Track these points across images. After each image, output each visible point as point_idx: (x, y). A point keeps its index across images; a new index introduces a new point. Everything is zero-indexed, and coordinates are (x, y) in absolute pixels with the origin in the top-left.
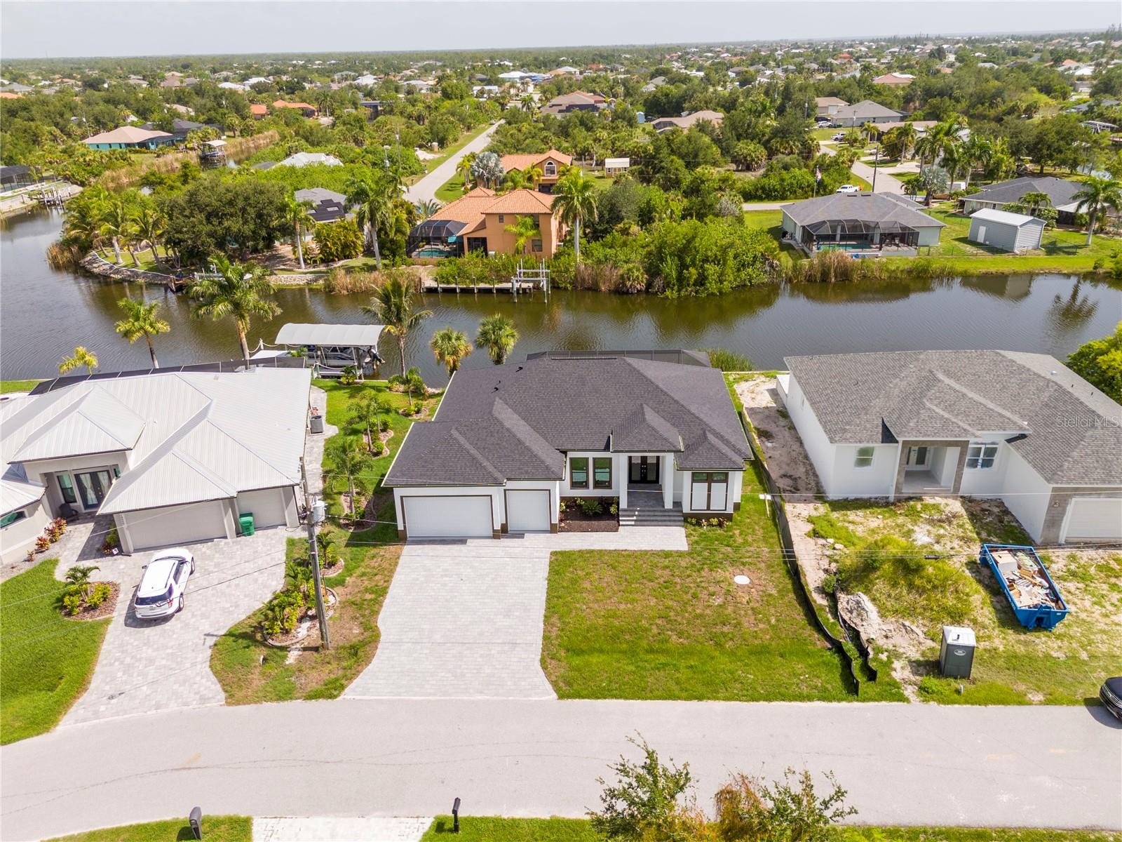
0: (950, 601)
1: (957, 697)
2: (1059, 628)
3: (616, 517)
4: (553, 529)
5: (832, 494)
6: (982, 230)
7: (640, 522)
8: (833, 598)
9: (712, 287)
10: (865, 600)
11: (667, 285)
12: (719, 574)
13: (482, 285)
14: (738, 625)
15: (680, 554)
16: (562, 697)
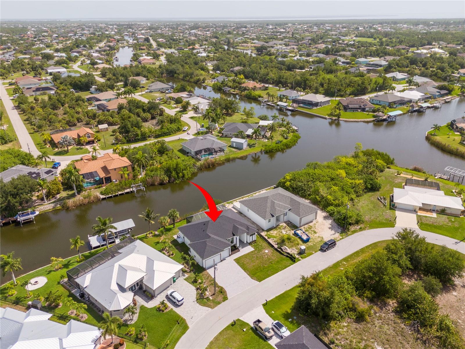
0: (297, 242)
1: (305, 257)
2: (310, 240)
3: (238, 248)
4: (230, 255)
5: (265, 229)
6: (234, 144)
7: (242, 248)
8: (280, 248)
9: (186, 177)
10: (286, 247)
11: (175, 179)
12: (263, 252)
13: (120, 193)
14: (272, 259)
15: (254, 251)
16: (260, 282)
